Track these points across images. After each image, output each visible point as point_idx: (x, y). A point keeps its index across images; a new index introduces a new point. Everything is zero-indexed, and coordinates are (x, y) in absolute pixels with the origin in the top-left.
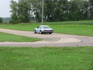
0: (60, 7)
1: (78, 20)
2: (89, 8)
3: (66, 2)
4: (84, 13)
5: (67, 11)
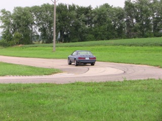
1: (108, 39)
2: (125, 20)
3: (89, 11)
4: (117, 27)
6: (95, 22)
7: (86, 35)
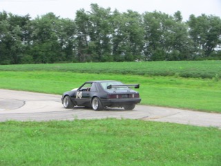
0: (13, 31)
2: (76, 36)
3: (27, 22)
4: (64, 46)
5: (28, 42)
6: (35, 38)
7: (22, 55)
